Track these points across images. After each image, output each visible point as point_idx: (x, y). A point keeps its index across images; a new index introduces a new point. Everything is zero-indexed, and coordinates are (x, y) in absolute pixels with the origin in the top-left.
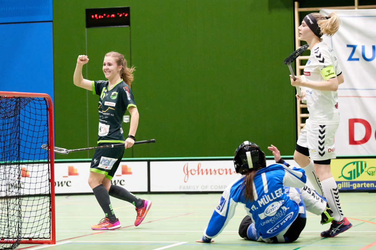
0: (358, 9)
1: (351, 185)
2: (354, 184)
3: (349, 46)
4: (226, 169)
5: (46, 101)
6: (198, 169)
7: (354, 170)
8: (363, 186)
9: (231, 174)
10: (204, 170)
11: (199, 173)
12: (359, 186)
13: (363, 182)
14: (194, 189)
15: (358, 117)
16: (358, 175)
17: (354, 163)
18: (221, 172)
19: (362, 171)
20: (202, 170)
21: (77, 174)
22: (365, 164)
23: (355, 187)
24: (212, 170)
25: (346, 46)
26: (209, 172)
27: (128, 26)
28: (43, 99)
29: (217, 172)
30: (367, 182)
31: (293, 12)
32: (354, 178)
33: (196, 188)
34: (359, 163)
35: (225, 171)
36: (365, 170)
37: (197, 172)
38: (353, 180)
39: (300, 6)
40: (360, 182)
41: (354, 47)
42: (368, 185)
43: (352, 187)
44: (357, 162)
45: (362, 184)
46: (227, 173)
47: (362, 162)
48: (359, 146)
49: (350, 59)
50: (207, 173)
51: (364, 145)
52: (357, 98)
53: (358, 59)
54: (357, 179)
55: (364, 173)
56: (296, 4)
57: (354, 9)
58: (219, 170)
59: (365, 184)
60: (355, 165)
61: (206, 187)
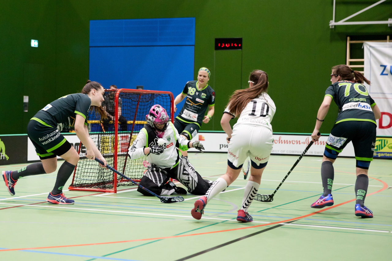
0: (389, 42)
1: (377, 154)
2: (379, 154)
3: (381, 66)
4: (297, 141)
5: (170, 96)
6: (279, 140)
7: (380, 145)
8: (385, 155)
9: (300, 144)
10: (283, 141)
11: (279, 143)
12: (382, 155)
13: (385, 153)
14: (276, 152)
15: (386, 111)
16: (382, 148)
17: (379, 140)
18: (294, 142)
19: (385, 146)
20: (282, 141)
21: (204, 140)
22: (387, 142)
23: (379, 155)
24: (288, 141)
25: (379, 66)
26: (286, 142)
27: (240, 50)
28: (168, 95)
29: (291, 142)
30: (388, 153)
31: (346, 44)
32: (379, 150)
33: (277, 151)
34: (383, 141)
35: (296, 142)
36: (387, 145)
37: (278, 142)
38: (378, 151)
39: (351, 40)
40: (383, 153)
41: (385, 67)
42: (388, 155)
43: (377, 156)
44: (382, 140)
45: (384, 154)
46: (297, 143)
47: (385, 140)
48: (385, 130)
49: (382, 74)
50: (285, 143)
51: (389, 129)
52: (385, 99)
53: (387, 75)
54: (381, 151)
55: (386, 147)
56: (348, 38)
57: (386, 42)
58: (292, 141)
59: (386, 154)
60: (380, 142)
61: (284, 151)
